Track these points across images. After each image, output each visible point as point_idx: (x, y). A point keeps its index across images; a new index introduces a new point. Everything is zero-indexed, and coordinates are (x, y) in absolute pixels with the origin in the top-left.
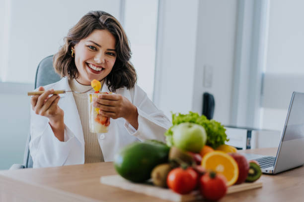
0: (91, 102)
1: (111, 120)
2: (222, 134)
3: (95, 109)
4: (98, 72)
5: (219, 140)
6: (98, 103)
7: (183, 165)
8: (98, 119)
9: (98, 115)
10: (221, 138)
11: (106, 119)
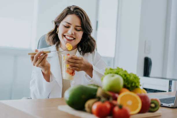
0: (64, 60)
1: (76, 71)
2: (136, 81)
3: (66, 65)
4: (71, 40)
5: (133, 85)
6: (68, 61)
7: (103, 99)
8: (68, 71)
9: (68, 68)
10: (135, 83)
11: (73, 71)
